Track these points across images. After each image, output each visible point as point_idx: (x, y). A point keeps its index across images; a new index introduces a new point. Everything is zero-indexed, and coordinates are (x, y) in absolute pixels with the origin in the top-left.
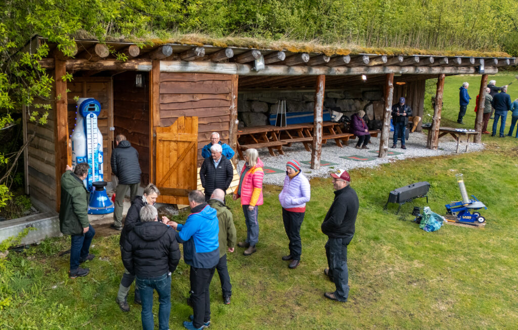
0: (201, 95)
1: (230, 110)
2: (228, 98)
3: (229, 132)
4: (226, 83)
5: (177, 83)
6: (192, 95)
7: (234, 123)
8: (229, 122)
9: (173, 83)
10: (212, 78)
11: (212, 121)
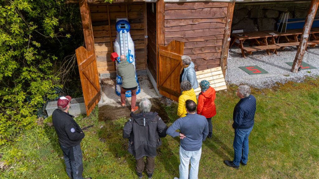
0: (200, 19)
1: (224, 31)
2: (224, 21)
3: (222, 47)
4: (223, 9)
5: (180, 11)
6: (192, 19)
7: (227, 40)
8: (223, 40)
9: (176, 10)
10: (211, 5)
11: (208, 39)
